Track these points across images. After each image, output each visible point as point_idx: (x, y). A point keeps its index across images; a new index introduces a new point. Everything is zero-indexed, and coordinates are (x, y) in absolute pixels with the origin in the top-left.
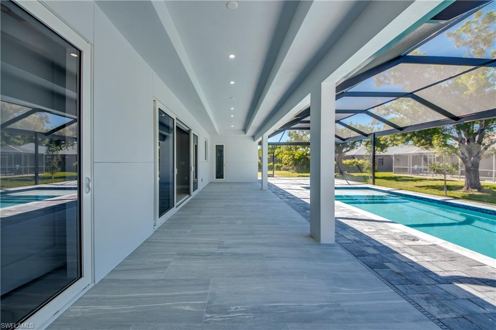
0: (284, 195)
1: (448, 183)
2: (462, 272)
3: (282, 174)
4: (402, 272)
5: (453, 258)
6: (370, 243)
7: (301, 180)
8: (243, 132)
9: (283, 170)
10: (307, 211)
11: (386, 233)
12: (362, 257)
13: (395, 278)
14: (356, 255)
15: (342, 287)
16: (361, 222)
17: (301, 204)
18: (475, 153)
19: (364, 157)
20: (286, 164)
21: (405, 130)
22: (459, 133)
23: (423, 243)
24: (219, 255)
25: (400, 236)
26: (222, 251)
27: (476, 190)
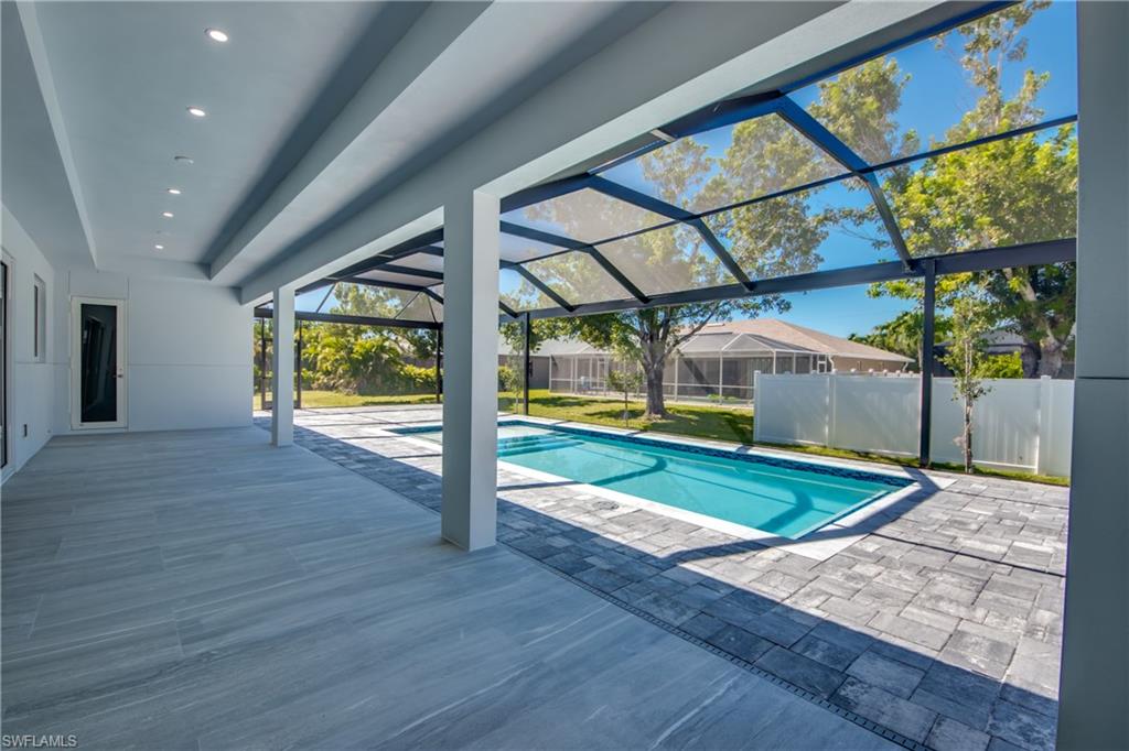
0: (345, 454)
1: (631, 407)
2: (682, 545)
3: (316, 401)
4: (613, 566)
5: (666, 525)
6: (553, 527)
7: (379, 414)
8: (198, 272)
9: (320, 388)
10: (419, 487)
11: (571, 504)
12: (550, 559)
13: (607, 581)
14: (539, 556)
15: (533, 628)
16: (529, 492)
17: (399, 472)
18: (658, 359)
19: (508, 359)
20: (327, 373)
21: (577, 311)
22: (641, 324)
23: (626, 511)
24: (199, 661)
25: (594, 505)
26: (202, 648)
27: (659, 416)
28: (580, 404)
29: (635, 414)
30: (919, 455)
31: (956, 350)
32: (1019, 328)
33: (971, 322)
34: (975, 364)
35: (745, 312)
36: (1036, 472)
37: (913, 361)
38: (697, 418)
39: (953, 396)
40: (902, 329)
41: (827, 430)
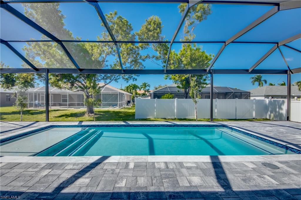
41: (155, 113)
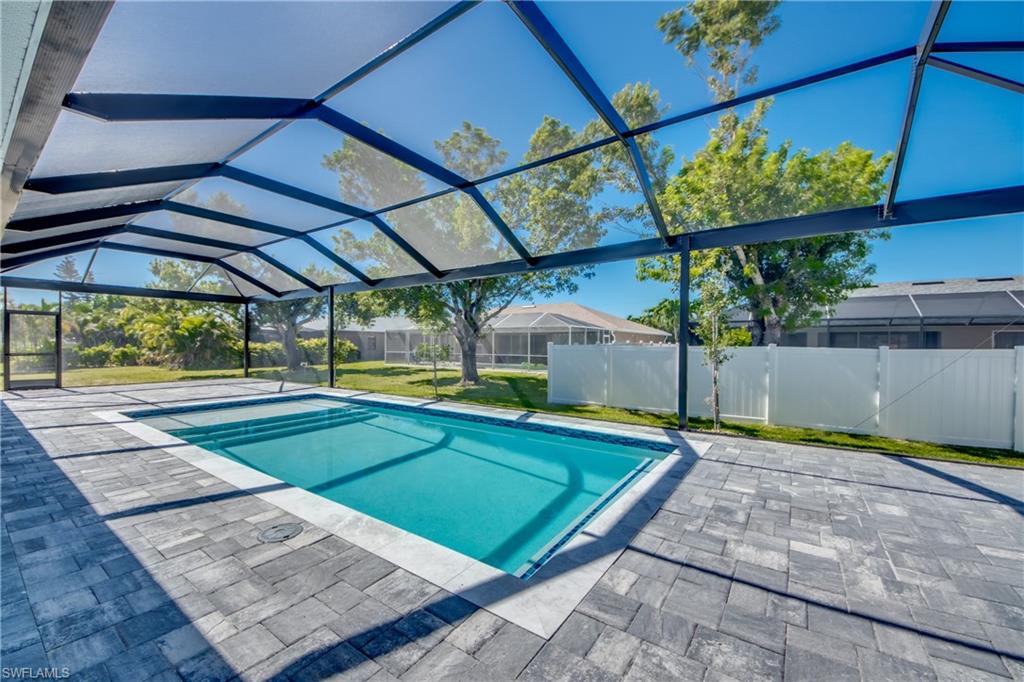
3: (140, 376)
9: (146, 363)
21: (378, 285)
23: (301, 543)
25: (259, 535)
27: (473, 383)
28: (408, 373)
29: (453, 381)
30: (677, 411)
31: (705, 323)
32: (749, 307)
33: (716, 299)
34: (721, 335)
35: (541, 292)
36: (767, 423)
37: (670, 335)
38: (506, 383)
39: (703, 362)
40: (663, 311)
41: (606, 392)
